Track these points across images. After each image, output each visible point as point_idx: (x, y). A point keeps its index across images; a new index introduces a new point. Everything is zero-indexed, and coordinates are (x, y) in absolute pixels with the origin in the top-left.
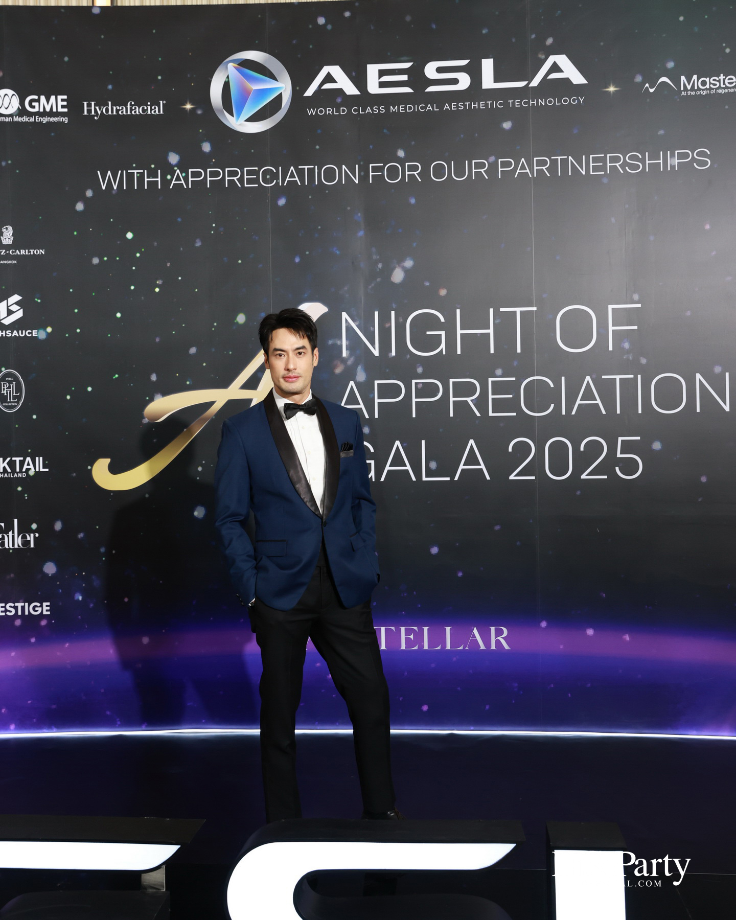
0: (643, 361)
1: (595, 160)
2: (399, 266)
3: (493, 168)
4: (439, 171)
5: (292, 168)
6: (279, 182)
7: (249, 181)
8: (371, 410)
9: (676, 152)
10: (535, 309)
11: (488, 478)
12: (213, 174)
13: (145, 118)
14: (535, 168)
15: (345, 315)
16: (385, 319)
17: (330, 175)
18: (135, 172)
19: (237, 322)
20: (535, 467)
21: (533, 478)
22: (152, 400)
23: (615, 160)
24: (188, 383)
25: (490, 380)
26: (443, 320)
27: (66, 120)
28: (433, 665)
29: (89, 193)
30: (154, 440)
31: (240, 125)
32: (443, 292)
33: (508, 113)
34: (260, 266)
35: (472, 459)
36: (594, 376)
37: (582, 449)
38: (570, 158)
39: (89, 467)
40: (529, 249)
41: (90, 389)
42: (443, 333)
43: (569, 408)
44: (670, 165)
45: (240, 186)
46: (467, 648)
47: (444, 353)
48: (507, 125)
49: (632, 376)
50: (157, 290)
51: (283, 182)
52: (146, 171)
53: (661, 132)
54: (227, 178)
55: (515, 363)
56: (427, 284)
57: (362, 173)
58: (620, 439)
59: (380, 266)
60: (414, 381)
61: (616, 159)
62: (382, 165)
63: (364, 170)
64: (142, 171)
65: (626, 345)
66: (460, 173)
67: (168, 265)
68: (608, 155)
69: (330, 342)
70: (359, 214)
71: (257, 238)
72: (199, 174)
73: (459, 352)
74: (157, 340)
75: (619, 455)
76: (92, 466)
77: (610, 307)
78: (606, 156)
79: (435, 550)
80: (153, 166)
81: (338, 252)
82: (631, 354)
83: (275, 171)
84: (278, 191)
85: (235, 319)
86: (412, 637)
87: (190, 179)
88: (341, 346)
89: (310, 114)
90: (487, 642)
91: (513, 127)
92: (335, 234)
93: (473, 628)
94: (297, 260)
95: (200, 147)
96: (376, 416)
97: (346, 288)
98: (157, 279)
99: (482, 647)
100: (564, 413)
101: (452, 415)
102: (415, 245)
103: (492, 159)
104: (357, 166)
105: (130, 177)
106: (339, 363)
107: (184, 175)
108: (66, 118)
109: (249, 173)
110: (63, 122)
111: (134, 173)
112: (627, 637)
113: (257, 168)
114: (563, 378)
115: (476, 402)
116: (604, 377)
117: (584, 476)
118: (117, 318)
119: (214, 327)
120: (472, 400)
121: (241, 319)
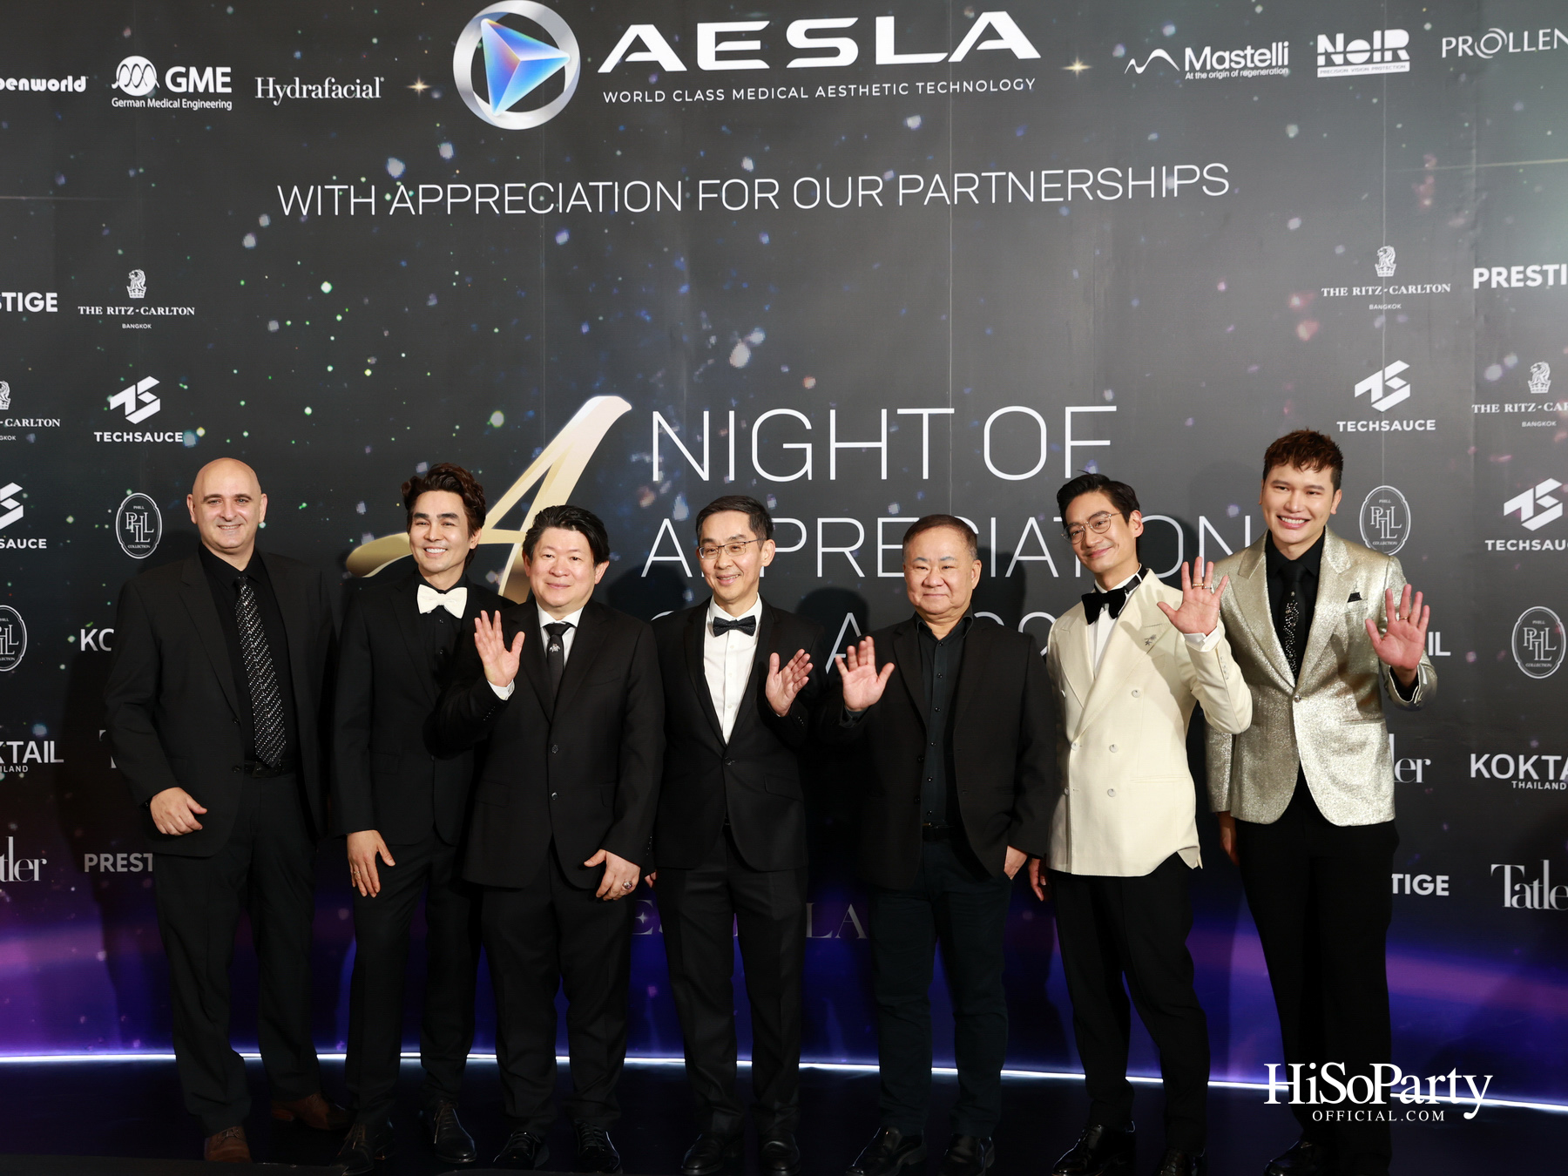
1: (1049, 179)
2: (743, 341)
3: (891, 188)
4: (807, 193)
5: (579, 185)
6: (558, 208)
7: (513, 205)
9: (1176, 168)
10: (951, 411)
12: (458, 193)
13: (351, 104)
14: (956, 190)
15: (657, 416)
16: (719, 423)
17: (637, 197)
18: (336, 187)
19: (491, 425)
22: (358, 543)
23: (1081, 178)
25: (881, 521)
26: (808, 426)
27: (229, 106)
29: (264, 221)
31: (500, 116)
32: (810, 383)
33: (916, 103)
34: (528, 338)
36: (1042, 518)
38: (1011, 175)
40: (944, 317)
42: (808, 447)
43: (1002, 567)
44: (1167, 189)
45: (497, 212)
46: (838, 936)
47: (810, 478)
48: (913, 122)
50: (368, 373)
51: (565, 207)
52: (352, 187)
53: (1153, 137)
54: (478, 200)
55: (920, 496)
56: (785, 369)
57: (688, 195)
59: (713, 340)
61: (1084, 178)
62: (718, 182)
63: (691, 189)
64: (346, 187)
66: (839, 196)
67: (386, 333)
68: (1070, 172)
69: (634, 458)
70: (682, 259)
71: (523, 294)
72: (435, 193)
73: (833, 477)
74: (368, 450)
77: (1069, 410)
78: (1066, 174)
80: (363, 179)
81: (648, 318)
83: (552, 190)
84: (558, 222)
85: (488, 419)
87: (421, 201)
88: (651, 464)
89: (607, 101)
91: (923, 125)
92: (644, 290)
93: (847, 905)
94: (585, 329)
95: (437, 151)
97: (659, 375)
98: (369, 356)
100: (993, 574)
101: (820, 574)
102: (767, 308)
103: (889, 175)
104: (680, 183)
105: (328, 195)
106: (648, 491)
107: (411, 193)
108: (228, 102)
109: (512, 192)
110: (224, 109)
111: (334, 189)
113: (524, 185)
114: (993, 520)
115: (858, 555)
118: (306, 415)
119: (455, 431)
120: (851, 552)
121: (497, 419)
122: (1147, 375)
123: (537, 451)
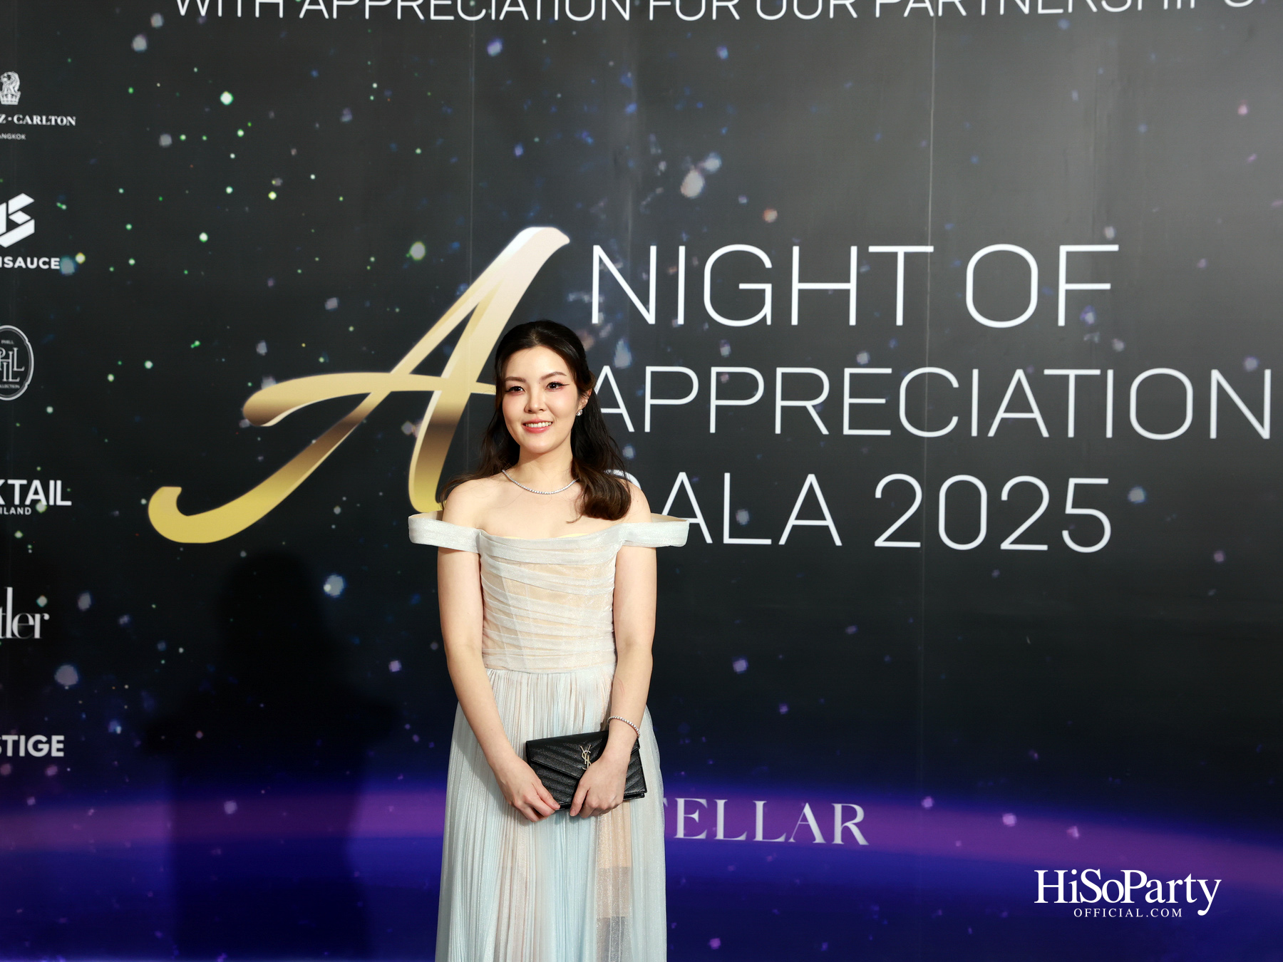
0: (1119, 346)
2: (696, 167)
4: (771, 2)
6: (491, 13)
7: (440, 11)
8: (638, 418)
10: (930, 249)
11: (838, 542)
14: (941, 0)
15: (598, 251)
16: (667, 260)
17: (581, 5)
19: (411, 258)
20: (921, 526)
21: (917, 545)
22: (257, 387)
24: (322, 360)
25: (848, 371)
26: (768, 264)
28: (731, 868)
29: (157, 21)
30: (260, 458)
32: (771, 216)
34: (454, 160)
35: (811, 509)
36: (1030, 370)
37: (1004, 497)
39: (144, 502)
40: (924, 143)
41: (149, 365)
42: (768, 288)
43: (984, 426)
45: (422, 17)
46: (792, 840)
47: (769, 322)
49: (1097, 372)
50: (272, 196)
51: (498, 14)
54: (400, 4)
55: (892, 344)
56: (743, 200)
57: (637, 2)
58: (1073, 482)
59: (662, 166)
60: (714, 370)
65: (1090, 318)
66: (808, 5)
67: (294, 152)
69: (572, 297)
70: (630, 75)
71: (449, 111)
73: (795, 321)
74: (271, 283)
75: (1069, 510)
76: (148, 499)
77: (1064, 250)
79: (741, 666)
81: (590, 140)
82: (1098, 333)
84: (490, 30)
85: (408, 251)
86: (696, 816)
87: (336, 3)
88: (590, 305)
90: (827, 829)
92: (585, 109)
93: (803, 804)
94: (519, 151)
96: (647, 429)
97: (602, 204)
98: (273, 177)
99: (819, 838)
100: (974, 433)
101: (778, 430)
102: (724, 131)
106: (585, 334)
112: (1075, 832)
114: (975, 373)
115: (822, 410)
116: (1047, 372)
117: (1006, 545)
118: (201, 242)
119: (370, 263)
120: (814, 407)
121: (418, 251)
122: (1154, 211)
123: (462, 288)
